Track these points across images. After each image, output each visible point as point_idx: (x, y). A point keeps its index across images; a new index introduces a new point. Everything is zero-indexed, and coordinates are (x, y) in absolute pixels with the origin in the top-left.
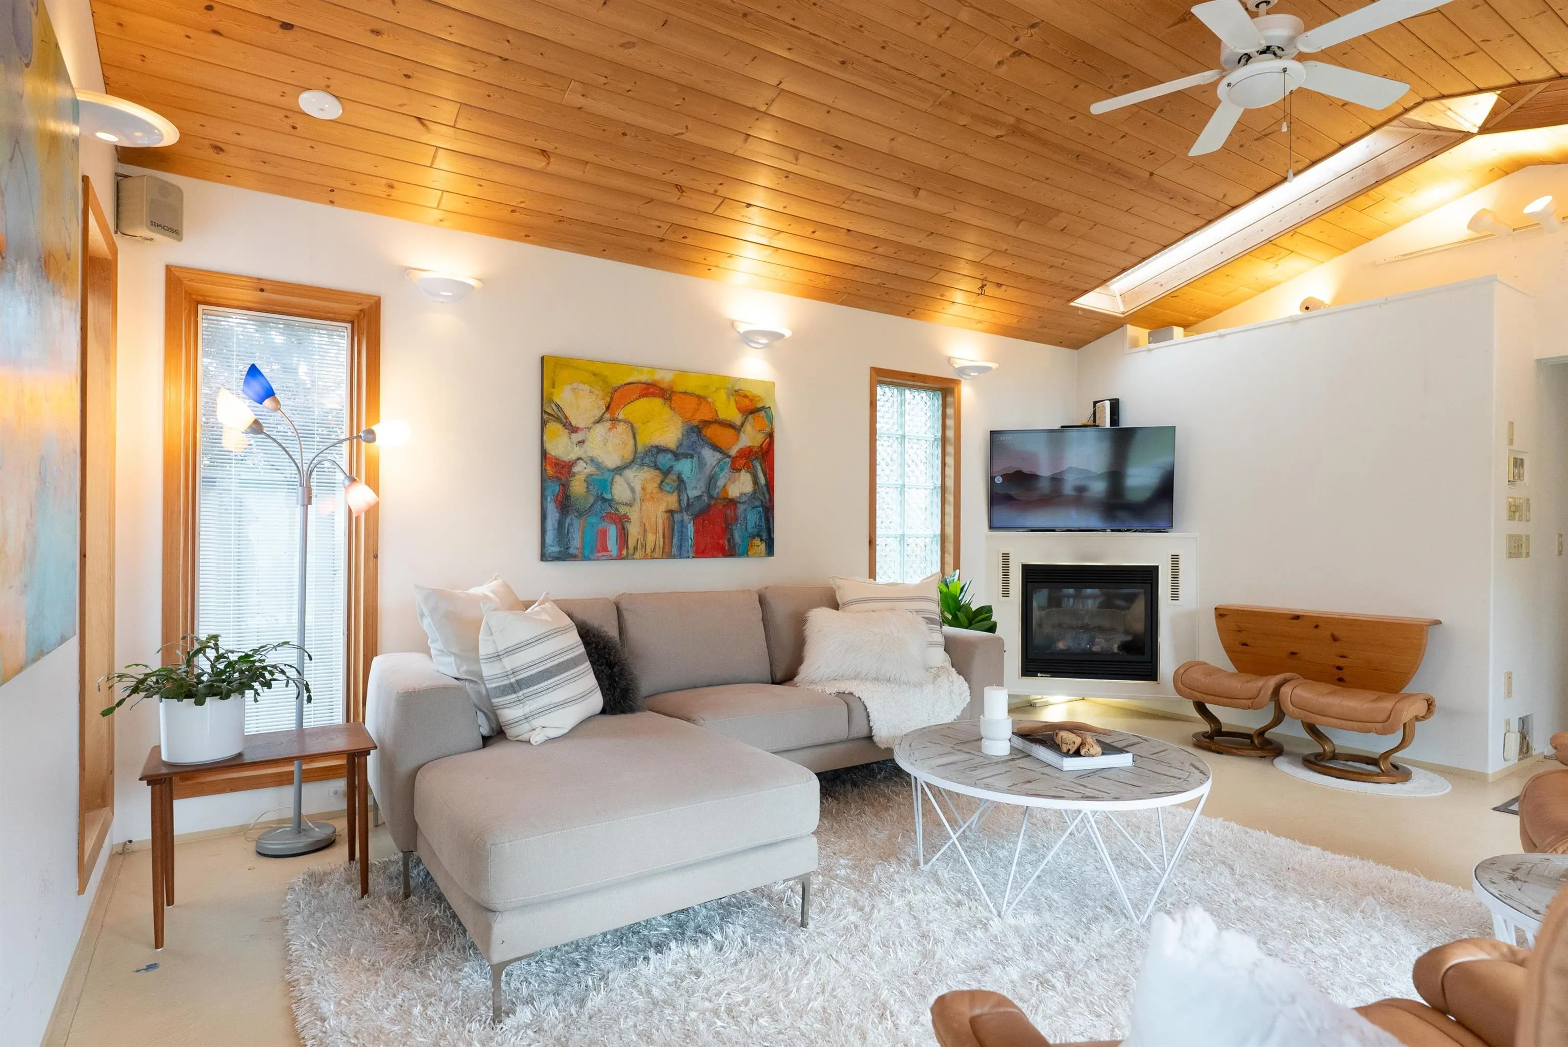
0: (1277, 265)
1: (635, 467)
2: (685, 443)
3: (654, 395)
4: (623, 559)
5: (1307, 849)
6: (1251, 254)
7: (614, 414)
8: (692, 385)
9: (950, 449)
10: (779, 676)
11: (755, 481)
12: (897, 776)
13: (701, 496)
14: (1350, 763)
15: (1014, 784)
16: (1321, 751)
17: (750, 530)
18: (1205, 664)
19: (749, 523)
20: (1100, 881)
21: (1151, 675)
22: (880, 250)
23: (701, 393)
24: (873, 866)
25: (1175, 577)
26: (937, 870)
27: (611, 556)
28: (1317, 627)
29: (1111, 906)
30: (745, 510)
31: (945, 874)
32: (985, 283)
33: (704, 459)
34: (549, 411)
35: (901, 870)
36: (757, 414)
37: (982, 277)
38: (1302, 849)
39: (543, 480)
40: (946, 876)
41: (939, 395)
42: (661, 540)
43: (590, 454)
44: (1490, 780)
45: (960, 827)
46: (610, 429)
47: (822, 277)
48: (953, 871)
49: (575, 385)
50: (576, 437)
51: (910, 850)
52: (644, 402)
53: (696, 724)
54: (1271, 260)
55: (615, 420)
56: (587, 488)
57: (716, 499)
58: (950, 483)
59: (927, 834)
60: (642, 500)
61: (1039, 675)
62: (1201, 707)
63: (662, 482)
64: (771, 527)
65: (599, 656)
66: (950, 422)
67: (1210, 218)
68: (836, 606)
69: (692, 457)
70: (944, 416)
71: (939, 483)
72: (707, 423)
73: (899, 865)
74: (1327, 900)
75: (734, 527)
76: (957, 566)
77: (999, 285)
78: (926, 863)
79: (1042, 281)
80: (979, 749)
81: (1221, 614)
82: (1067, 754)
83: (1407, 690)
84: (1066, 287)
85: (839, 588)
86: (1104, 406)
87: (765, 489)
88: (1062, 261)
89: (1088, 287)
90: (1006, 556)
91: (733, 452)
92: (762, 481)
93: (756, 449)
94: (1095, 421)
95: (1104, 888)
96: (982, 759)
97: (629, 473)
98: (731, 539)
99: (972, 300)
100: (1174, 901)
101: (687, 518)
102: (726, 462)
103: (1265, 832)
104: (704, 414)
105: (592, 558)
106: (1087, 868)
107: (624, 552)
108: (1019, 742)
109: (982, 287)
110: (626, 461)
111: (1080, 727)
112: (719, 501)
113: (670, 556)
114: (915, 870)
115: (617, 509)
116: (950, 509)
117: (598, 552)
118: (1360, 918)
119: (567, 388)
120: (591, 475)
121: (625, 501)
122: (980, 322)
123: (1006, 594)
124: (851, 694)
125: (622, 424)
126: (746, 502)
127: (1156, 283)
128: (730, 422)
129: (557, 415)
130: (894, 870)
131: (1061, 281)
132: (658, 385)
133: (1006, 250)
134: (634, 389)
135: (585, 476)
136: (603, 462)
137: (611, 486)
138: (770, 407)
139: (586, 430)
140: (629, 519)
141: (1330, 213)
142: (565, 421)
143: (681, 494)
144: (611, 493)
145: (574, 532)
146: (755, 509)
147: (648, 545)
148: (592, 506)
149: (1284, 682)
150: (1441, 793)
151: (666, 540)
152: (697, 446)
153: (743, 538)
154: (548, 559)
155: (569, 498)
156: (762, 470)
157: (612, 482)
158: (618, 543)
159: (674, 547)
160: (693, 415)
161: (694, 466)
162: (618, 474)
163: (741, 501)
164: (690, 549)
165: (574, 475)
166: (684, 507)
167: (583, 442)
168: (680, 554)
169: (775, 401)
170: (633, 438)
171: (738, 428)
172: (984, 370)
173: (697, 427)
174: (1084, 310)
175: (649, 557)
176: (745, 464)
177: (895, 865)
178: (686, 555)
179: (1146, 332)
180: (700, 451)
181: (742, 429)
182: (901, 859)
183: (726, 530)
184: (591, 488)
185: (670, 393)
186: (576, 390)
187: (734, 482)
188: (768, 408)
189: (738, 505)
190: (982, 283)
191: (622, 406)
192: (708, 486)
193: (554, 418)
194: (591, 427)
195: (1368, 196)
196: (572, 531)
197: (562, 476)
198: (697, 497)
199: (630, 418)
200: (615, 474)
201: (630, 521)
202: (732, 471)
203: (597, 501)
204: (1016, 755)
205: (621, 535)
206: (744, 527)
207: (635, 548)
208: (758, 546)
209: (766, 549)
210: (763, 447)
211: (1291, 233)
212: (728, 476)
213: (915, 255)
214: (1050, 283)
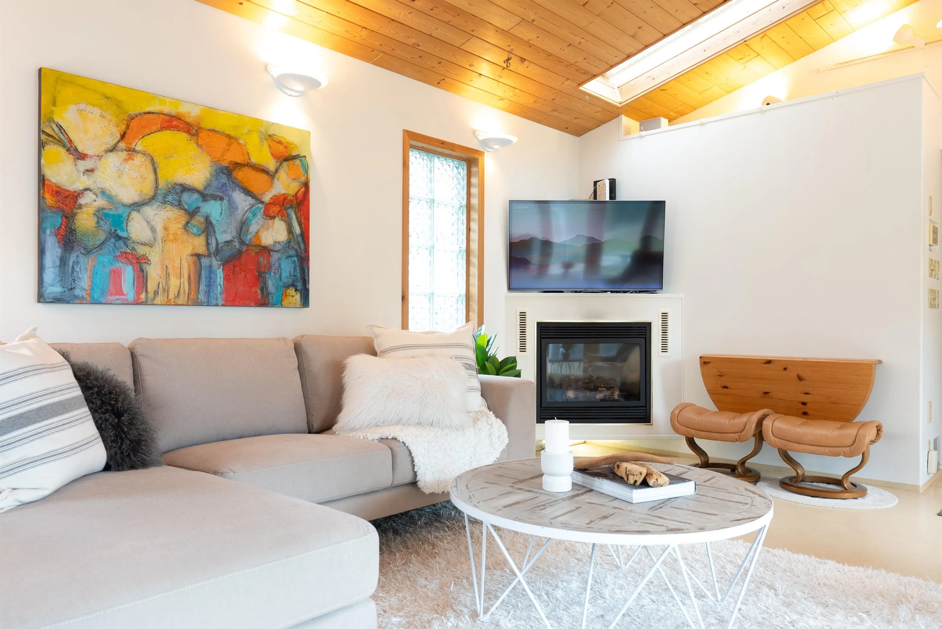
0: (745, 67)
1: (156, 205)
2: (214, 184)
3: (177, 128)
4: (142, 303)
5: (825, 563)
6: (729, 53)
7: (130, 144)
8: (221, 125)
9: (475, 215)
10: (316, 425)
11: (290, 231)
13: (231, 241)
14: (815, 484)
15: (591, 522)
16: (796, 475)
17: (284, 280)
18: (694, 405)
19: (283, 272)
21: (645, 418)
22: (418, 4)
23: (232, 134)
24: (429, 622)
25: (664, 332)
26: (498, 619)
27: (127, 300)
28: (785, 369)
30: (279, 259)
32: (511, 55)
33: (235, 203)
34: (48, 131)
35: (460, 623)
36: (291, 162)
37: (508, 49)
38: (821, 563)
39: (41, 210)
41: (464, 165)
42: (186, 285)
43: (100, 185)
44: (921, 491)
46: (126, 160)
47: (360, 29)
49: (82, 106)
50: (83, 165)
51: (465, 600)
52: (167, 134)
53: (224, 477)
54: (743, 61)
55: (131, 151)
56: (98, 222)
57: (248, 245)
58: (474, 246)
60: (164, 241)
62: (691, 443)
63: (188, 223)
64: (306, 278)
65: (103, 403)
66: (474, 191)
67: (705, 9)
68: (374, 353)
69: (221, 199)
70: (469, 185)
71: (464, 246)
72: (238, 165)
73: (457, 617)
74: (867, 613)
75: (268, 276)
76: (481, 322)
77: (523, 60)
78: (485, 613)
79: (560, 61)
80: (540, 486)
81: (705, 362)
83: (860, 418)
84: (578, 70)
85: (377, 336)
86: (604, 184)
87: (300, 239)
88: (578, 39)
89: (595, 71)
90: (523, 315)
91: (267, 198)
92: (297, 230)
93: (289, 198)
94: (595, 197)
96: (547, 497)
97: (149, 211)
98: (264, 288)
99: (498, 74)
101: (215, 263)
102: (259, 208)
103: (784, 550)
104: (234, 156)
105: (104, 301)
107: (143, 296)
108: (580, 478)
109: (509, 59)
110: (145, 197)
111: (641, 458)
112: (251, 248)
113: (197, 303)
114: (475, 621)
115: (134, 249)
116: (474, 271)
117: (111, 294)
119: (72, 108)
120: (103, 209)
121: (143, 240)
122: (502, 99)
123: (523, 349)
124: (395, 439)
125: (139, 155)
126: (280, 250)
127: (649, 77)
128: (263, 166)
129: (59, 137)
130: (452, 624)
131: (576, 62)
132: (183, 119)
133: (533, 21)
134: (154, 120)
135: (95, 209)
136: (117, 196)
137: (127, 224)
138: (305, 156)
139: (96, 158)
140: (149, 260)
141: (794, 18)
142: (68, 145)
143: (209, 237)
144: (127, 231)
145: (80, 270)
146: (290, 259)
147: (171, 289)
148: (103, 243)
149: (764, 417)
150: (893, 504)
151: (192, 285)
152: (227, 188)
153: (277, 288)
154: (47, 300)
155: (74, 232)
156: (297, 219)
157: (128, 219)
158: (135, 286)
159: (201, 293)
160: (223, 155)
161: (224, 209)
162: (135, 210)
163: (275, 249)
164: (219, 296)
165: (80, 207)
166: (212, 251)
167: (92, 171)
168: (208, 301)
169: (310, 152)
170: (153, 173)
171: (271, 173)
172: (505, 143)
173: (227, 168)
174: (590, 95)
175: (173, 303)
176: (279, 211)
177: (453, 619)
178: (214, 302)
179: (637, 124)
180: (230, 194)
181: (276, 176)
182: (458, 611)
183: (259, 279)
184: (102, 223)
185: (197, 129)
186: (83, 112)
187: (267, 229)
188: (303, 157)
189: (271, 254)
190: (509, 55)
191: (141, 137)
192: (239, 231)
193: (56, 142)
194: (102, 156)
195: (824, 5)
196: (78, 269)
197: (65, 207)
198: (227, 242)
199: (150, 151)
200: (132, 210)
201: (149, 263)
202: (265, 217)
203: (110, 239)
204: (579, 490)
205: (138, 278)
206: (278, 276)
207: (156, 292)
208: (293, 296)
209: (301, 299)
210: (298, 196)
211: (763, 34)
212: (260, 222)
213: (450, 14)
214: (566, 63)
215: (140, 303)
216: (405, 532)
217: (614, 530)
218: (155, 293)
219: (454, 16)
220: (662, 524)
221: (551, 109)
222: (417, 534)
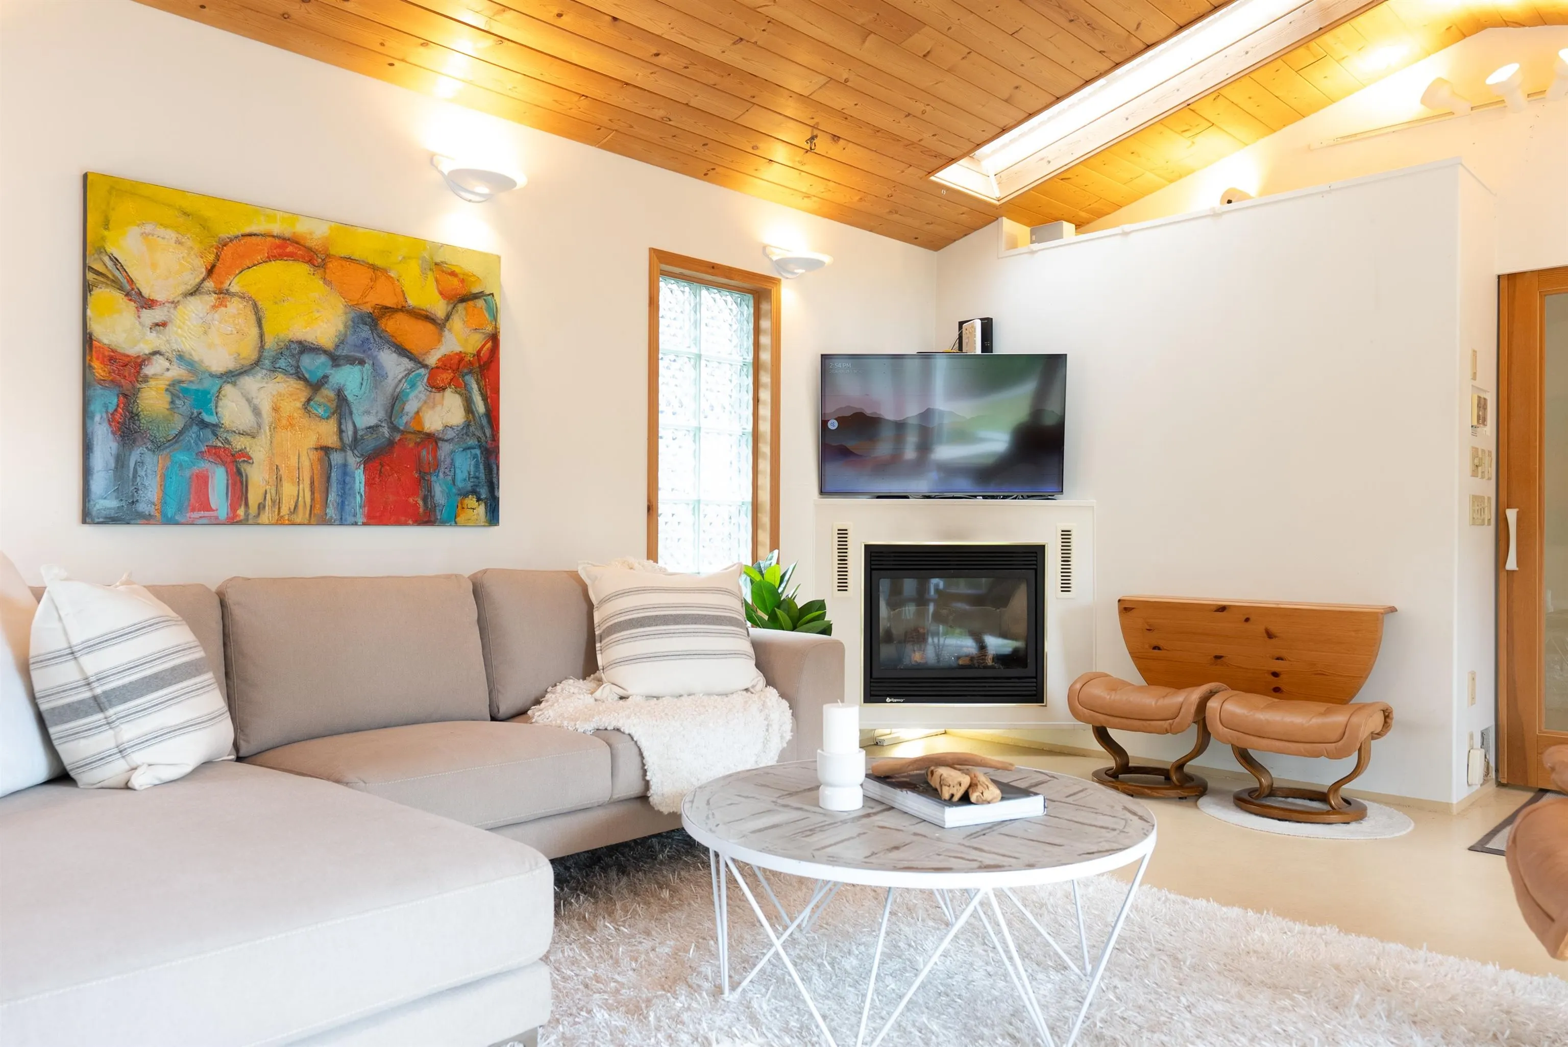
0: (1193, 143)
1: (261, 373)
2: (352, 339)
3: (292, 257)
4: (239, 523)
6: (1166, 122)
7: (222, 283)
8: (363, 249)
9: (765, 378)
10: (503, 709)
11: (469, 408)
12: (687, 853)
13: (377, 426)
14: (1290, 800)
15: (873, 854)
16: (1258, 785)
17: (460, 484)
19: (458, 471)
20: (997, 993)
21: (1035, 695)
22: (664, 60)
23: (379, 262)
24: (648, 1001)
25: (1066, 560)
26: (751, 999)
27: (217, 518)
28: (1247, 620)
29: (1017, 1035)
30: (453, 452)
31: (762, 1004)
32: (816, 132)
33: (382, 368)
34: (97, 266)
35: (694, 1005)
36: (471, 303)
37: (812, 122)
39: (86, 386)
40: (765, 1007)
41: (750, 299)
42: (308, 493)
43: (175, 347)
44: (1455, 812)
45: (786, 928)
46: (214, 307)
47: (576, 98)
48: (775, 998)
49: (148, 228)
50: (150, 316)
51: (708, 970)
52: (276, 266)
54: (1187, 134)
55: (223, 294)
56: (172, 402)
57: (402, 432)
58: (765, 427)
59: (735, 943)
60: (274, 428)
61: (888, 700)
62: (1102, 734)
63: (309, 400)
64: (495, 480)
66: (765, 340)
67: (1118, 59)
69: (362, 362)
70: (757, 331)
71: (750, 428)
72: (387, 311)
73: (690, 996)
74: (1308, 994)
75: (434, 478)
76: (775, 544)
77: (836, 138)
78: (733, 988)
79: (896, 139)
80: (816, 803)
81: (1126, 608)
82: (950, 802)
83: (1359, 699)
84: (926, 151)
86: (973, 327)
87: (484, 422)
88: (921, 107)
89: (953, 153)
90: (843, 534)
91: (432, 360)
92: (480, 407)
93: (469, 358)
94: (960, 348)
95: (1003, 1006)
96: (821, 818)
97: (251, 383)
98: (428, 497)
99: (798, 159)
100: (1105, 1017)
101: (353, 460)
102: (419, 375)
103: (1208, 901)
104: (383, 296)
105: (183, 521)
106: (976, 976)
107: (241, 512)
108: (877, 789)
109: (813, 138)
110: (243, 362)
111: (966, 761)
112: (409, 436)
113: (324, 521)
114: (716, 1001)
115: (227, 441)
116: (765, 466)
117: (193, 510)
118: (1357, 1017)
119: (134, 231)
120: (180, 382)
121: (241, 428)
122: (808, 196)
123: (843, 586)
124: (617, 730)
125: (236, 300)
126: (452, 439)
127: (1042, 159)
128: (427, 311)
129: (114, 276)
130: (682, 1005)
131: (920, 141)
132: (302, 242)
133: (846, 81)
134: (258, 245)
135: (167, 383)
136: (202, 361)
137: (217, 403)
138: (492, 294)
139: (169, 305)
140: (250, 458)
141: (1262, 70)
142: (128, 287)
143: (343, 421)
144: (217, 414)
145: (146, 475)
146: (468, 451)
147: (284, 501)
148: (181, 433)
149: (1211, 694)
150: (1404, 833)
151: (316, 495)
152: (371, 346)
153: (449, 496)
154: (97, 520)
155: (136, 418)
156: (480, 390)
157: (218, 397)
158: (229, 498)
159: (331, 506)
160: (364, 295)
161: (365, 378)
162: (229, 383)
163: (445, 438)
164: (359, 512)
165: (146, 379)
166: (347, 442)
167: (164, 324)
168: (341, 519)
169: (501, 286)
170: (256, 325)
171: (439, 322)
172: (812, 265)
173: (370, 315)
174: (948, 189)
175: (287, 522)
176: (451, 380)
177: (683, 997)
178: (351, 519)
179: (1027, 230)
180: (375, 353)
181: (447, 324)
182: (695, 986)
183: (420, 482)
184: (177, 402)
185: (323, 257)
186: (150, 237)
187: (433, 407)
188: (489, 295)
189: (439, 445)
190: (812, 132)
191: (237, 272)
192: (389, 411)
193: (109, 283)
194: (178, 302)
195: (1308, 48)
196: (143, 473)
197: (122, 381)
198: (370, 428)
199: (252, 292)
200: (224, 382)
201: (251, 461)
202: (430, 389)
203: (191, 426)
204: (872, 808)
205: (234, 484)
206: (450, 478)
207: (261, 506)
208: (474, 509)
209: (486, 513)
210: (481, 355)
211: (1214, 96)
212: (423, 397)
213: (715, 74)
214: (907, 142)
215: (237, 522)
216: (636, 870)
217: (902, 866)
218: (259, 508)
219: (723, 76)
220: (975, 858)
221: (888, 210)
222: (655, 873)
